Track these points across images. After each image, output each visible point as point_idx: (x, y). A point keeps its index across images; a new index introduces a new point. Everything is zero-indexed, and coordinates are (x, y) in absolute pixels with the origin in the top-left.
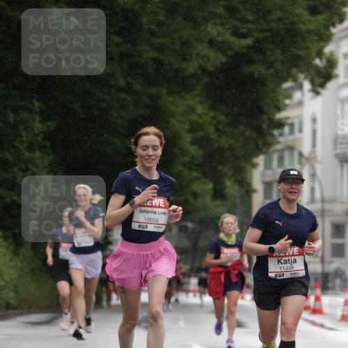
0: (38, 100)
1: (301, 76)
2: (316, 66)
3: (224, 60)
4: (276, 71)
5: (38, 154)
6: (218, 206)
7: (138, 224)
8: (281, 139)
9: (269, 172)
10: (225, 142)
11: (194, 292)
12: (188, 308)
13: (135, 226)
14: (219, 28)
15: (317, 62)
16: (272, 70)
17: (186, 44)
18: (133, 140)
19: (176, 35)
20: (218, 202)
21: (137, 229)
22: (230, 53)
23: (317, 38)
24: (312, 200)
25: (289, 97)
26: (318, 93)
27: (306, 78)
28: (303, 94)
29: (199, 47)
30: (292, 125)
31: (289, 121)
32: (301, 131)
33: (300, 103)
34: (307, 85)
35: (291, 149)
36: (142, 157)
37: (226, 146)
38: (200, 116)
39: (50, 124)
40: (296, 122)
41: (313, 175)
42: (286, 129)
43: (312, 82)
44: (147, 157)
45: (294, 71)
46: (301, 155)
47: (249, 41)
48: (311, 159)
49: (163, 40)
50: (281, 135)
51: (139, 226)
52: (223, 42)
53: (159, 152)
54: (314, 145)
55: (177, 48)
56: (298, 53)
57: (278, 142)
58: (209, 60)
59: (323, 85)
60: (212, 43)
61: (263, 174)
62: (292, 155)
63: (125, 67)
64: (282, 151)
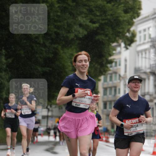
0: (4, 49)
1: (120, 41)
2: (127, 36)
3: (86, 33)
4: (109, 38)
7: (75, 103)
8: (111, 69)
9: (106, 83)
13: (74, 104)
14: (84, 19)
15: (127, 34)
16: (107, 38)
17: (69, 25)
19: (66, 21)
22: (89, 30)
23: (127, 24)
25: (115, 50)
26: (127, 49)
27: (122, 42)
28: (121, 49)
29: (75, 27)
30: (116, 63)
31: (115, 61)
32: (120, 65)
33: (120, 53)
34: (123, 45)
35: (116, 73)
36: (79, 66)
39: (9, 60)
40: (118, 61)
42: (114, 64)
43: (125, 44)
44: (82, 66)
45: (117, 38)
46: (120, 76)
47: (97, 25)
49: (59, 24)
50: (111, 67)
51: (76, 105)
52: (86, 25)
54: (126, 72)
55: (66, 27)
56: (119, 30)
57: (110, 70)
58: (79, 33)
59: (130, 45)
60: (81, 25)
61: (103, 84)
62: (116, 76)
64: (111, 74)
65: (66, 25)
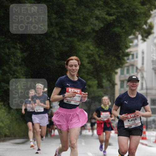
0: (19, 43)
1: (137, 33)
2: (144, 28)
3: (102, 25)
5: (19, 67)
6: (99, 91)
8: (128, 61)
9: (123, 76)
10: (103, 62)
11: (89, 129)
12: (86, 137)
13: (65, 101)
14: (100, 11)
15: (145, 26)
16: (124, 31)
18: (66, 63)
19: (81, 14)
20: (100, 89)
21: (66, 102)
22: (105, 23)
23: (144, 16)
24: (142, 89)
25: (132, 42)
26: (145, 41)
27: (139, 34)
28: (138, 41)
29: (91, 20)
30: (133, 55)
31: (132, 53)
32: (137, 57)
33: (137, 45)
34: (140, 37)
35: (132, 65)
36: (70, 70)
37: (104, 64)
38: (92, 51)
39: (25, 54)
40: (135, 53)
41: (143, 77)
42: (131, 57)
43: (142, 36)
44: (72, 70)
45: (134, 30)
46: (137, 68)
47: (114, 17)
48: (142, 70)
49: (75, 17)
50: (128, 59)
52: (102, 17)
53: (78, 68)
54: (143, 64)
55: (82, 20)
57: (127, 63)
58: (96, 26)
59: (147, 37)
60: (97, 18)
61: (120, 77)
62: (133, 68)
63: (58, 29)
64: (128, 67)
65: (82, 18)
